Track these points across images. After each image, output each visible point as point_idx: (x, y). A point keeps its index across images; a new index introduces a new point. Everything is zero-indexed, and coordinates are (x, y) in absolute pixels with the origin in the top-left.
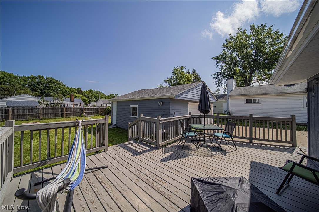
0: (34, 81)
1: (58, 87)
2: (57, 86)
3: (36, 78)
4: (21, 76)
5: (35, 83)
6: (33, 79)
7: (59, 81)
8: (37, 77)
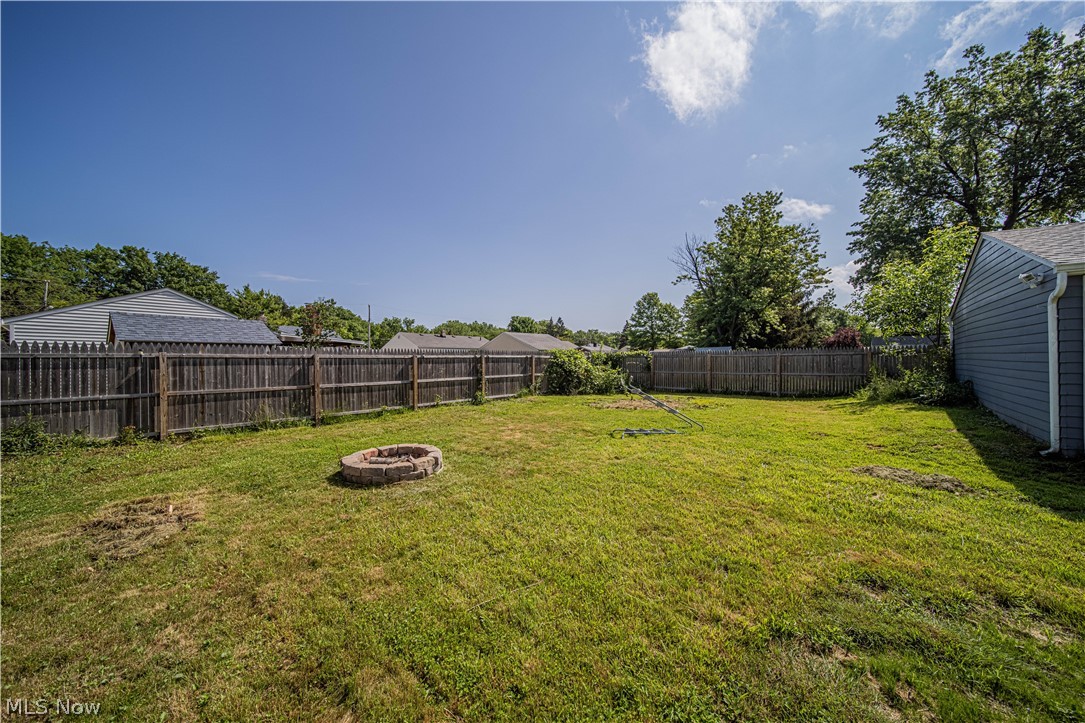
0: (110, 266)
1: (201, 290)
2: (197, 288)
3: (117, 257)
4: (57, 246)
5: (114, 275)
6: (103, 259)
7: (205, 270)
8: (121, 251)
